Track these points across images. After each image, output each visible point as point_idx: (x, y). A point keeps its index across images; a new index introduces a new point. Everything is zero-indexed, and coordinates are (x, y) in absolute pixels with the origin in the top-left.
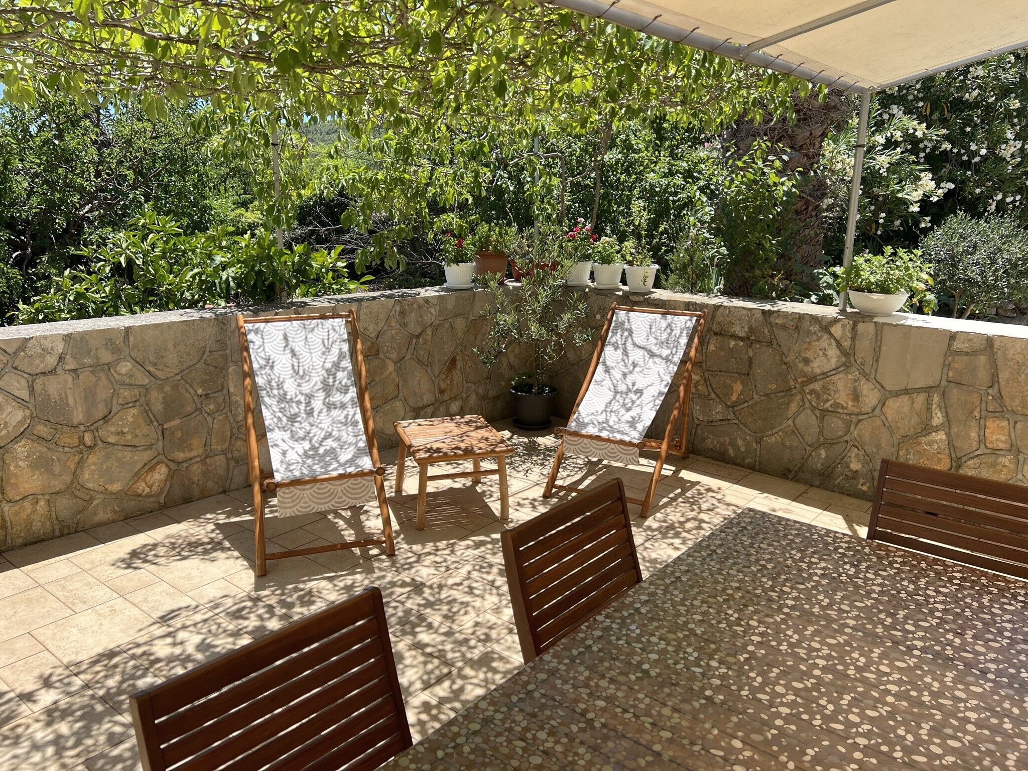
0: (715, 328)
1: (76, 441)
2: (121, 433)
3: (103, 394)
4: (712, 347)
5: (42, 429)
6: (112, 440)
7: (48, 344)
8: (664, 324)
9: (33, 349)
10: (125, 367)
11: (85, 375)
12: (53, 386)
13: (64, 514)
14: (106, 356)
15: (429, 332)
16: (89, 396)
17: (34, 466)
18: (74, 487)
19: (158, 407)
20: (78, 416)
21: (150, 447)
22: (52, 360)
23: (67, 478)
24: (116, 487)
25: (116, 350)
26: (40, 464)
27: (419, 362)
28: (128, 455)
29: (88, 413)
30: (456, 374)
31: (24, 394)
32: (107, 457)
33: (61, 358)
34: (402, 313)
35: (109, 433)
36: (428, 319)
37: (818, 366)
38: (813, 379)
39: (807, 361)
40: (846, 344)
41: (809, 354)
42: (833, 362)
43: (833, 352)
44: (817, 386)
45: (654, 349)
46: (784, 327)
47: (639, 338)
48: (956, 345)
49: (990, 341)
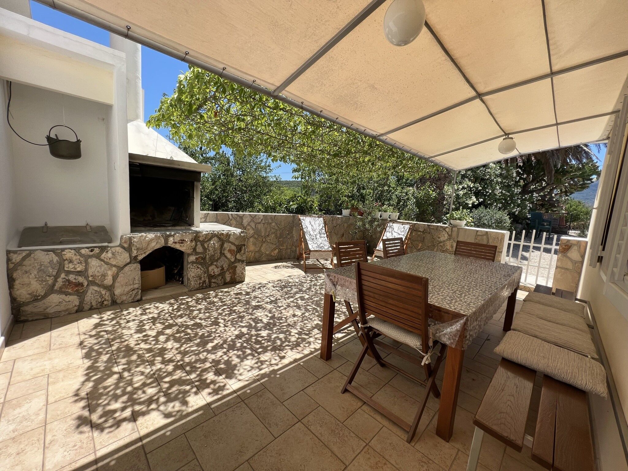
0: (415, 229)
1: (261, 240)
2: (270, 240)
3: (268, 230)
4: (413, 234)
5: (256, 236)
6: (268, 241)
7: (260, 216)
8: (402, 227)
9: (257, 217)
10: (273, 224)
11: (266, 225)
12: (260, 226)
13: (257, 257)
14: (270, 221)
15: (338, 226)
16: (266, 229)
17: (253, 244)
18: (259, 251)
19: (278, 235)
20: (263, 234)
21: (275, 244)
22: (260, 220)
23: (259, 248)
24: (267, 253)
25: (272, 220)
26: (254, 244)
27: (335, 233)
28: (271, 245)
29: (265, 233)
30: (344, 238)
31: (254, 227)
32: (267, 245)
33: (262, 220)
34: (332, 220)
35: (268, 239)
36: (338, 223)
37: (442, 239)
38: (441, 242)
39: (439, 238)
40: (450, 233)
41: (440, 236)
42: (446, 238)
43: (446, 235)
44: (442, 244)
45: (400, 233)
46: (433, 229)
47: (396, 230)
48: (478, 233)
49: (487, 232)
